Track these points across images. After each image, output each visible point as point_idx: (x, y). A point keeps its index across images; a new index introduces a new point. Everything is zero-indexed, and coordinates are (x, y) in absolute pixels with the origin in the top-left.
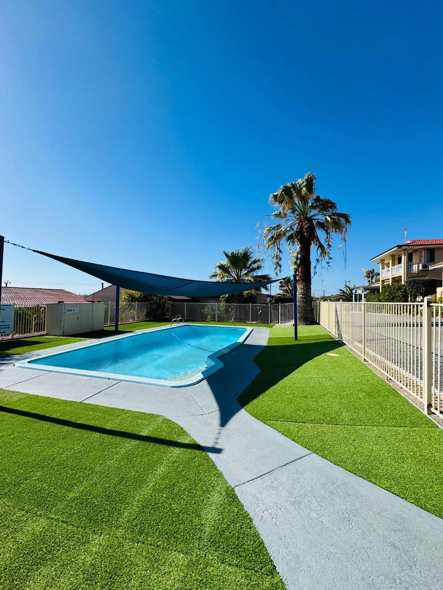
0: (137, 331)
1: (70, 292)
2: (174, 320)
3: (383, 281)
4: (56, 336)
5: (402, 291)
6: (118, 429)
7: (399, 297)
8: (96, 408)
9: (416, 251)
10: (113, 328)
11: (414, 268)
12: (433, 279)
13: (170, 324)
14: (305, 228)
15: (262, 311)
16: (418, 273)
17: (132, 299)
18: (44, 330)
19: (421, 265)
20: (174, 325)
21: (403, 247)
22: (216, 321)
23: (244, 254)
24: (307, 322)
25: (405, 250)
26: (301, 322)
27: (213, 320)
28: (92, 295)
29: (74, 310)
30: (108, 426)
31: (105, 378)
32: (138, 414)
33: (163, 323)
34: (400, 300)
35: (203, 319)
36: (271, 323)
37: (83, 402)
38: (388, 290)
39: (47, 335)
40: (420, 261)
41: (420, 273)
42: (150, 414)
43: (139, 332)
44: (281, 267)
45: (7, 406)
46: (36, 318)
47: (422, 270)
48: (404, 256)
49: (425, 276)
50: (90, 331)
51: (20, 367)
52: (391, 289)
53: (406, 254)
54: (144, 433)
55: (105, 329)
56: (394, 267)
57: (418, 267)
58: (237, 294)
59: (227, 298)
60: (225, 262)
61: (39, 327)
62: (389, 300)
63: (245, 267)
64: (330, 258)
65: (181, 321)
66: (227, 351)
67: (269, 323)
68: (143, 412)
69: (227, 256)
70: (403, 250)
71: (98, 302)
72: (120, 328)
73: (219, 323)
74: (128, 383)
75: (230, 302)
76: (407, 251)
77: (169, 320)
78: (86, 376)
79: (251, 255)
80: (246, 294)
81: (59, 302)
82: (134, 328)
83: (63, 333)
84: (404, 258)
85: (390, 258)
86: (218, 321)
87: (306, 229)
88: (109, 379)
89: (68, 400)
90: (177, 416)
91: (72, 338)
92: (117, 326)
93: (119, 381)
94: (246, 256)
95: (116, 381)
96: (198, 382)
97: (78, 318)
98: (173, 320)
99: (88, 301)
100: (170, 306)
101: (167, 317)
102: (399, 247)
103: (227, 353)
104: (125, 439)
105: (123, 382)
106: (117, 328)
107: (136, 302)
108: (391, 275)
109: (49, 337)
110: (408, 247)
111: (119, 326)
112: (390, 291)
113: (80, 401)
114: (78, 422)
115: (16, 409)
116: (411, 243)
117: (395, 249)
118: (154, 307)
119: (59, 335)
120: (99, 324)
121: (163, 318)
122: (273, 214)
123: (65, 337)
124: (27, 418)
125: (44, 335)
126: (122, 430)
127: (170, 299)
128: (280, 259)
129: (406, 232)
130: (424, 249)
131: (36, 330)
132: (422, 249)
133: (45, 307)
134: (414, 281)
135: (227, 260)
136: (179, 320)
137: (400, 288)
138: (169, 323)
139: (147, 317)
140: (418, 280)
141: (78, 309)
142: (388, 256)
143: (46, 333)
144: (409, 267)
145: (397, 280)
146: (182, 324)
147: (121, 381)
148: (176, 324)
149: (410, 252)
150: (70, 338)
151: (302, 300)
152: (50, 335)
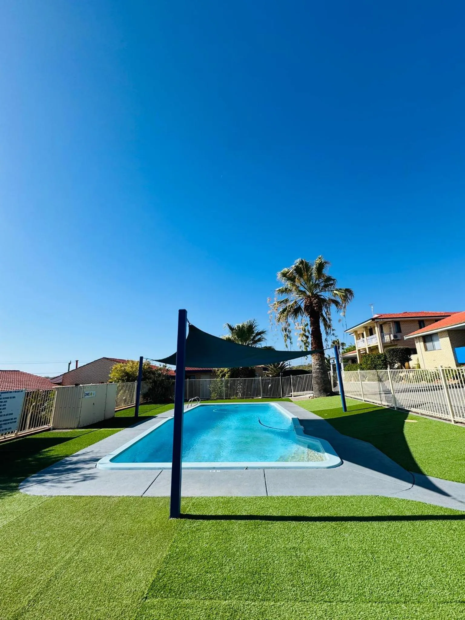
3: (359, 350)
4: (68, 429)
5: (382, 359)
7: (380, 365)
9: (385, 323)
11: (385, 339)
12: (407, 348)
14: (314, 303)
15: (271, 385)
16: (391, 342)
19: (392, 336)
21: (376, 320)
22: (224, 398)
23: (249, 327)
24: (327, 394)
25: (377, 322)
26: (321, 393)
27: (220, 398)
28: (62, 376)
29: (91, 394)
31: (242, 468)
34: (382, 368)
36: (283, 397)
38: (370, 359)
39: (54, 429)
40: (390, 332)
41: (392, 343)
44: (290, 339)
46: (35, 406)
47: (393, 340)
48: (378, 328)
49: (396, 345)
50: (103, 420)
52: (372, 358)
53: (378, 326)
55: (116, 415)
56: (368, 338)
57: (390, 338)
58: (243, 368)
62: (372, 368)
64: (333, 330)
67: (281, 397)
69: (231, 328)
70: (375, 322)
73: (227, 400)
76: (379, 323)
78: (214, 468)
79: (256, 328)
83: (79, 424)
84: (377, 330)
85: (364, 329)
86: (226, 399)
87: (316, 304)
88: (246, 469)
94: (251, 328)
97: (94, 404)
102: (373, 319)
103: (305, 430)
106: (137, 412)
108: (367, 345)
109: (57, 431)
110: (380, 320)
112: (371, 360)
116: (379, 317)
117: (369, 321)
119: (74, 427)
122: (278, 289)
125: (49, 430)
128: (290, 332)
129: (372, 307)
130: (392, 321)
132: (390, 321)
134: (393, 349)
137: (379, 356)
139: (144, 399)
140: (396, 349)
141: (95, 392)
142: (361, 328)
143: (53, 427)
144: (382, 337)
145: (374, 349)
146: (199, 404)
149: (380, 324)
151: (320, 371)
152: (59, 429)
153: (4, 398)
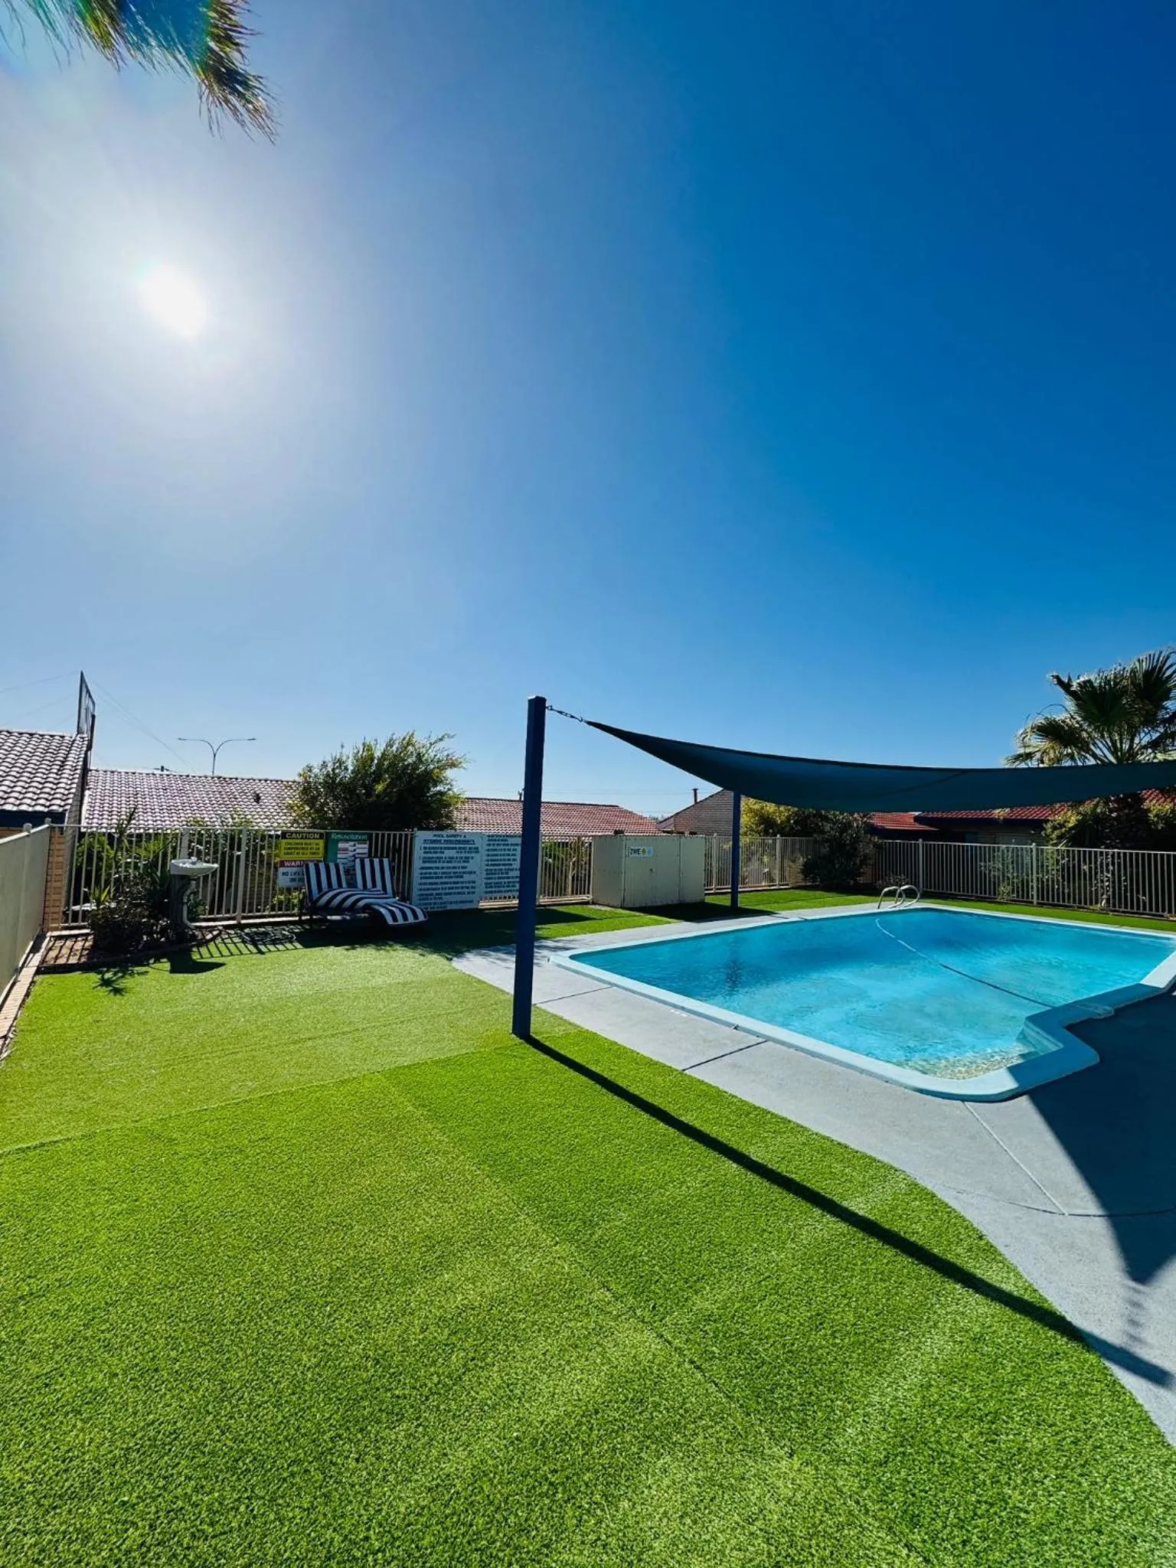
0: (784, 913)
1: (630, 810)
2: (889, 891)
4: (609, 906)
6: (782, 1169)
8: (717, 1096)
10: (725, 901)
13: (876, 902)
17: (767, 825)
18: (588, 893)
20: (888, 906)
22: (1032, 903)
23: (1148, 674)
27: (1021, 897)
28: (672, 819)
29: (644, 851)
30: (756, 1153)
31: (728, 1025)
32: (829, 1143)
33: (852, 897)
35: (985, 894)
37: (686, 1072)
39: (594, 903)
42: (864, 1156)
43: (792, 916)
45: (547, 1044)
46: (576, 864)
50: (675, 902)
51: (559, 966)
54: (858, 1206)
55: (709, 900)
59: (1071, 829)
60: (1065, 711)
61: (580, 886)
63: (1150, 721)
65: (910, 894)
66: (1104, 1010)
68: (842, 1141)
69: (1070, 691)
71: (691, 833)
72: (743, 902)
73: (1047, 910)
74: (784, 1048)
75: (1087, 843)
77: (871, 891)
78: (683, 1008)
80: (1156, 816)
81: (617, 832)
82: (776, 905)
83: (624, 901)
88: (736, 1028)
89: (655, 1058)
90: (954, 1189)
91: (642, 914)
92: (734, 894)
93: (761, 1040)
94: (1154, 684)
95: (755, 1038)
96: (1006, 1096)
97: (651, 870)
98: (886, 889)
99: (664, 832)
100: (870, 850)
101: (861, 880)
103: (1105, 1019)
104: (805, 1205)
105: (770, 1043)
106: (734, 900)
107: (778, 836)
109: (597, 907)
111: (739, 895)
113: (680, 1068)
114: (683, 1119)
115: (562, 1052)
118: (825, 850)
119: (615, 905)
120: (694, 887)
121: (852, 882)
123: (628, 912)
124: (584, 1079)
125: (587, 903)
126: (793, 1176)
127: (873, 830)
131: (574, 892)
133: (590, 843)
135: (1070, 704)
136: (904, 890)
138: (872, 898)
139: (806, 877)
141: (651, 848)
143: (593, 900)
146: (914, 904)
147: (768, 1039)
148: (893, 904)
150: (638, 914)
152: (599, 905)
153: (512, 845)
